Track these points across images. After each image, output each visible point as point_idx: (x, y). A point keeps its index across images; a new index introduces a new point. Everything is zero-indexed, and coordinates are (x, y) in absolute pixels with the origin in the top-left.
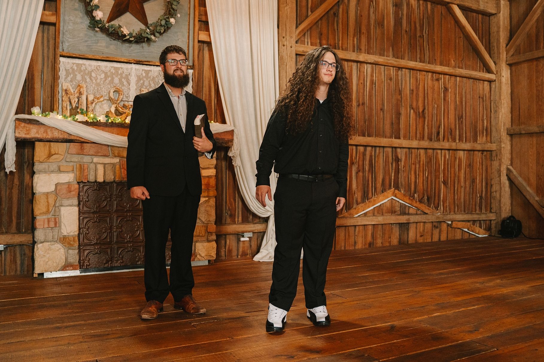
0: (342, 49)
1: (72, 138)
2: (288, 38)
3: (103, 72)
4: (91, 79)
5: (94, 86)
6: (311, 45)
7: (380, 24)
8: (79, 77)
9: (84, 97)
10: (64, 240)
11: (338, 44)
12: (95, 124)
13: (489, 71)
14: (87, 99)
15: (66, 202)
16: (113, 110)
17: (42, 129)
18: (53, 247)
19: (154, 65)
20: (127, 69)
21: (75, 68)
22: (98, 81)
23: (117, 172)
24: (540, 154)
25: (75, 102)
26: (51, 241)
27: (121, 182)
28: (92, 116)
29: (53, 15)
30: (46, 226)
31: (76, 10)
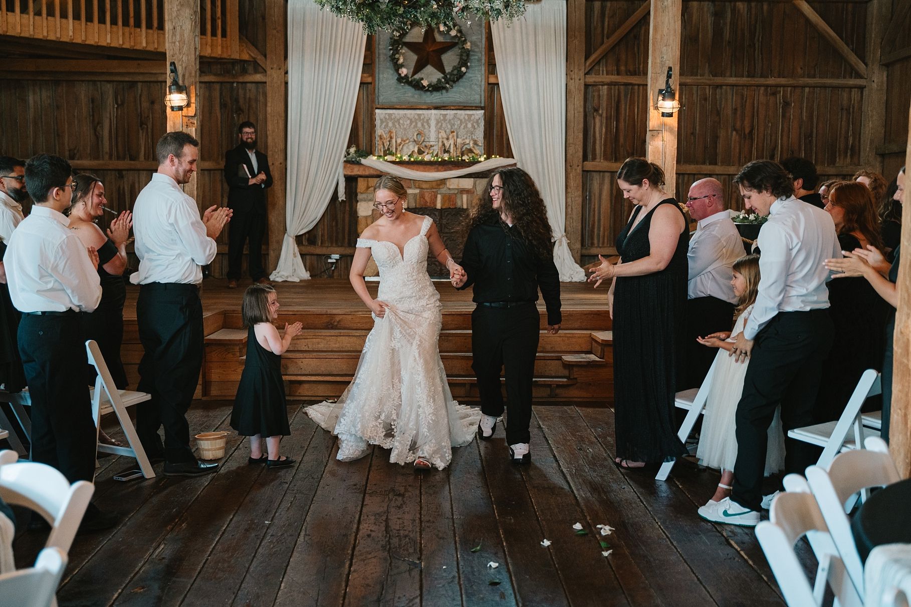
2: (576, 71)
3: (409, 118)
4: (399, 125)
5: (401, 131)
8: (390, 124)
9: (394, 141)
12: (401, 163)
14: (396, 142)
16: (416, 150)
17: (362, 169)
19: (450, 109)
20: (428, 115)
21: (387, 117)
22: (405, 126)
23: (418, 201)
25: (387, 145)
27: (421, 208)
28: (399, 155)
29: (369, 76)
31: (387, 68)
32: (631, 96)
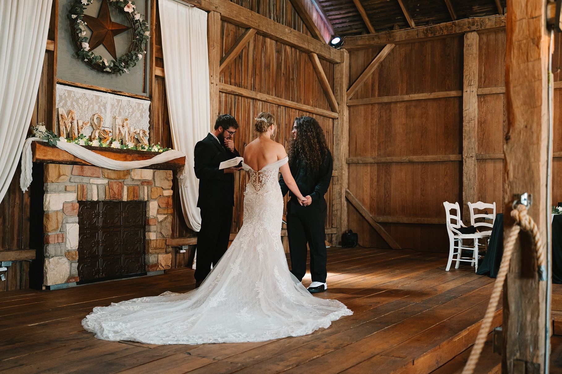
0: (244, 88)
1: (77, 160)
2: (215, 76)
3: (87, 99)
4: (78, 105)
5: (80, 112)
6: (225, 83)
7: (268, 66)
9: (75, 123)
10: (68, 254)
11: (242, 82)
13: (333, 110)
14: (78, 124)
15: (70, 220)
16: (97, 135)
18: (60, 261)
19: (123, 95)
20: (105, 98)
21: (67, 94)
22: (84, 107)
23: (107, 192)
24: (373, 180)
25: (69, 126)
26: (59, 256)
29: (52, 44)
30: (56, 242)
32: (237, 104)
